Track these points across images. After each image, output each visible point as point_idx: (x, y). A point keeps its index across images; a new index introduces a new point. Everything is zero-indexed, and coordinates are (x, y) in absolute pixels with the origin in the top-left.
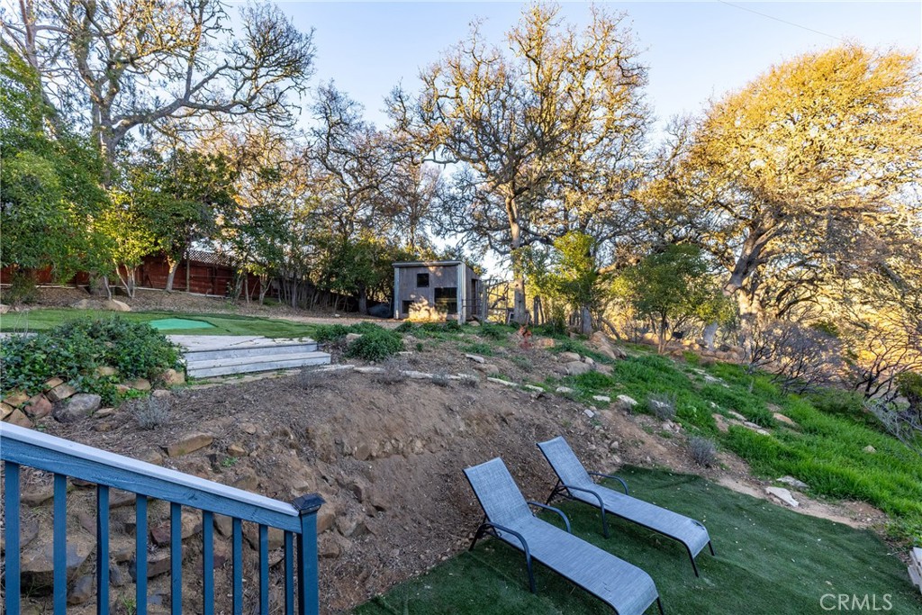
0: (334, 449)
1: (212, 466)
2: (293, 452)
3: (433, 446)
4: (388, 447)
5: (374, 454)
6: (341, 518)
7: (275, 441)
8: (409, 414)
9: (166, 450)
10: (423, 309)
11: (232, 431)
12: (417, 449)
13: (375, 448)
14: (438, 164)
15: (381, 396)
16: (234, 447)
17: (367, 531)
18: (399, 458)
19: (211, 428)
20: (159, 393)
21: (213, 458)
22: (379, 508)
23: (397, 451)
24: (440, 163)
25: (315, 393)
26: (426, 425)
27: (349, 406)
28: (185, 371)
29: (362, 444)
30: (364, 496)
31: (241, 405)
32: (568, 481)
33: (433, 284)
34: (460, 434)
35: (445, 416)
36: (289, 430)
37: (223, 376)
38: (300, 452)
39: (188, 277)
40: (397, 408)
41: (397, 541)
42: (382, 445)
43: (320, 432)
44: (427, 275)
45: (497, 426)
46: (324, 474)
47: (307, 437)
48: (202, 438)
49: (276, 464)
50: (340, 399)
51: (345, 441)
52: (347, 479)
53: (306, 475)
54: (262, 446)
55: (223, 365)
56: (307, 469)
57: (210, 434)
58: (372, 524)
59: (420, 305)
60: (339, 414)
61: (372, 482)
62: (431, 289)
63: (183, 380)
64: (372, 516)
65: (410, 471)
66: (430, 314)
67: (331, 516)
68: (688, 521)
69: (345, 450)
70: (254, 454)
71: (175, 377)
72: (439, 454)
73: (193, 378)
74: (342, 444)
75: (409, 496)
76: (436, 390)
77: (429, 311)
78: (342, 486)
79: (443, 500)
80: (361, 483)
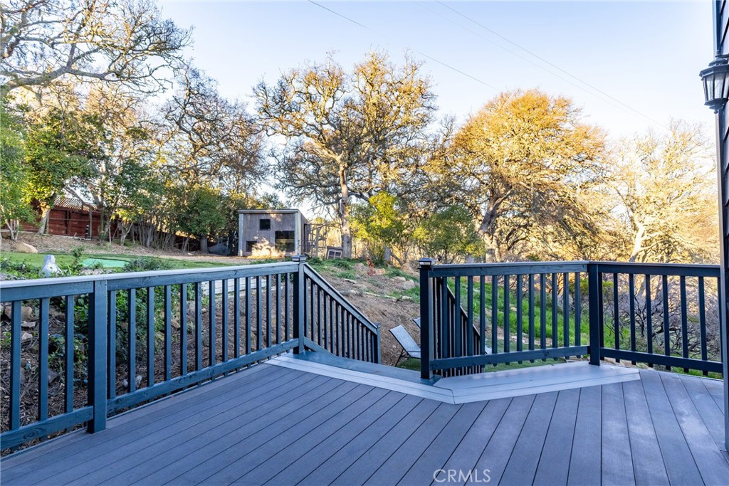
10: (264, 248)
44: (269, 221)
59: (262, 245)
62: (272, 232)
66: (271, 252)
77: (270, 250)
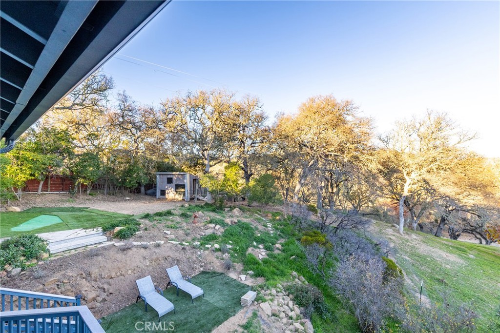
0: (99, 277)
1: (58, 287)
2: (84, 280)
3: (135, 272)
4: (118, 274)
5: (113, 277)
6: (98, 298)
7: (78, 277)
8: (128, 262)
9: (44, 285)
11: (64, 275)
12: (129, 274)
13: (113, 275)
15: (120, 256)
16: (64, 281)
17: (106, 300)
18: (122, 277)
19: (57, 276)
20: (40, 263)
21: (58, 285)
22: (111, 294)
23: (121, 275)
25: (95, 258)
26: (134, 265)
27: (106, 262)
28: (49, 252)
29: (109, 274)
30: (106, 290)
31: (68, 266)
32: (173, 280)
33: (174, 183)
34: (147, 266)
35: (142, 261)
36: (83, 273)
37: (63, 251)
38: (86, 279)
39: (49, 184)
40: (124, 260)
41: (115, 302)
42: (116, 274)
43: (94, 272)
44: (172, 178)
45: (163, 261)
46: (93, 285)
47: (89, 274)
48: (55, 280)
49: (78, 284)
50: (104, 259)
51: (103, 274)
52: (101, 286)
53: (88, 286)
54: (74, 279)
55: (64, 246)
56: (88, 284)
57: (57, 278)
58: (107, 298)
60: (102, 265)
61: (110, 286)
63: (48, 256)
64: (108, 296)
65: (124, 281)
67: (94, 297)
68: (200, 288)
69: (103, 277)
70: (71, 282)
71: (45, 255)
72: (137, 274)
73: (52, 254)
74: (102, 275)
75: (122, 289)
76: (143, 250)
78: (99, 288)
79: (133, 289)
80: (106, 287)
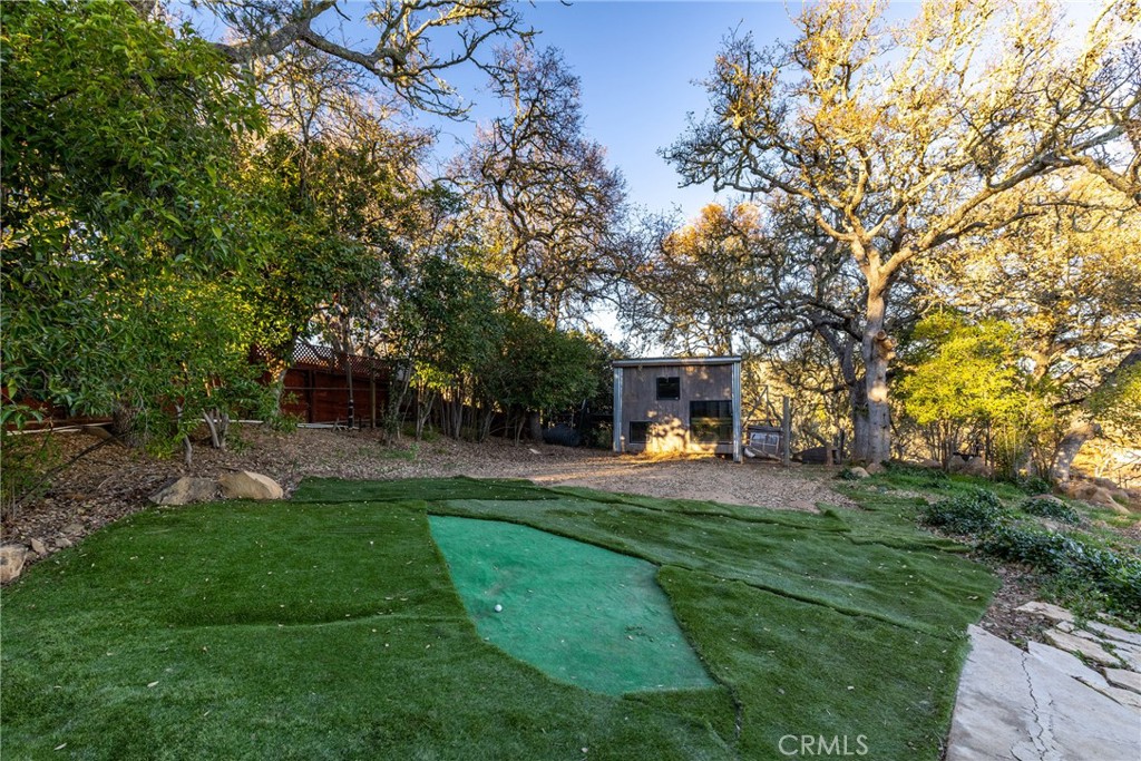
10: (670, 434)
14: (741, 193)
24: (746, 190)
33: (688, 393)
44: (676, 380)
59: (667, 427)
62: (682, 403)
66: (685, 443)
77: (683, 437)
